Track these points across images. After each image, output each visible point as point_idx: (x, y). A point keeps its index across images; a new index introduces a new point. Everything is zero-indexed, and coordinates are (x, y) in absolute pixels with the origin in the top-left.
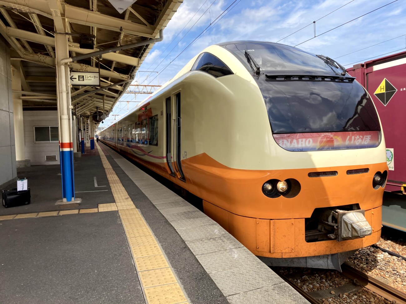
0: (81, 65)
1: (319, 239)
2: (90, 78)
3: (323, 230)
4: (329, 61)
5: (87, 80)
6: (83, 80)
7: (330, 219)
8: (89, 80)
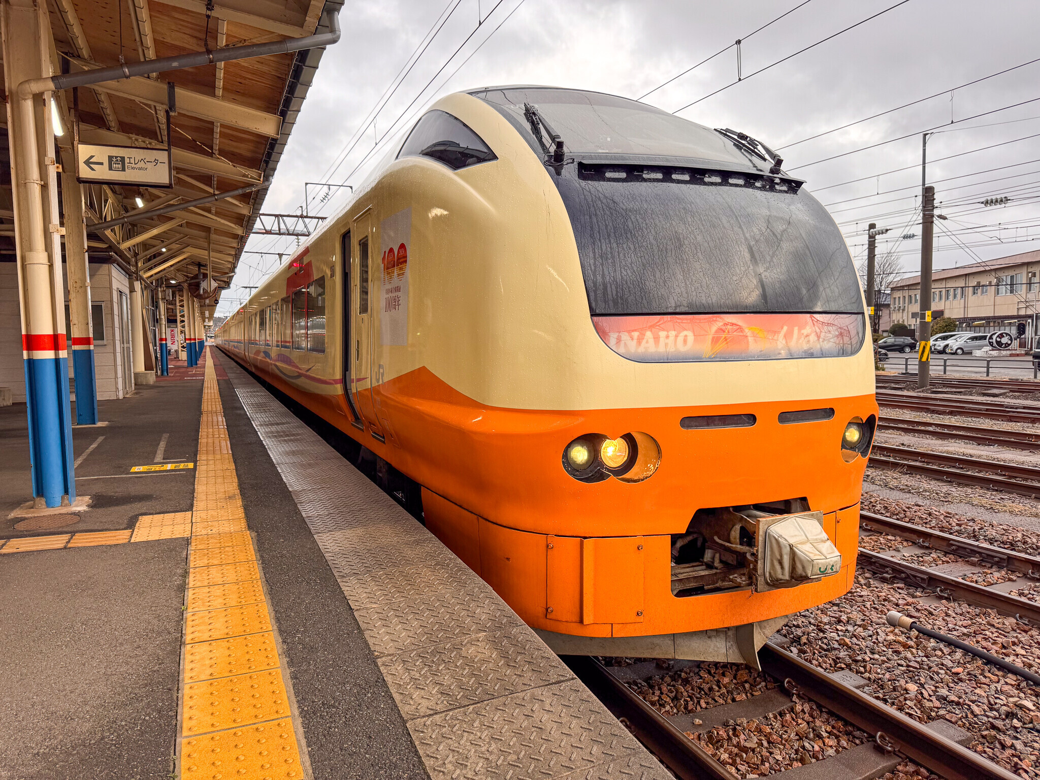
0: (130, 138)
1: (706, 587)
2: (141, 164)
3: (717, 564)
4: (744, 143)
5: (133, 168)
6: (123, 170)
7: (735, 533)
8: (140, 169)
